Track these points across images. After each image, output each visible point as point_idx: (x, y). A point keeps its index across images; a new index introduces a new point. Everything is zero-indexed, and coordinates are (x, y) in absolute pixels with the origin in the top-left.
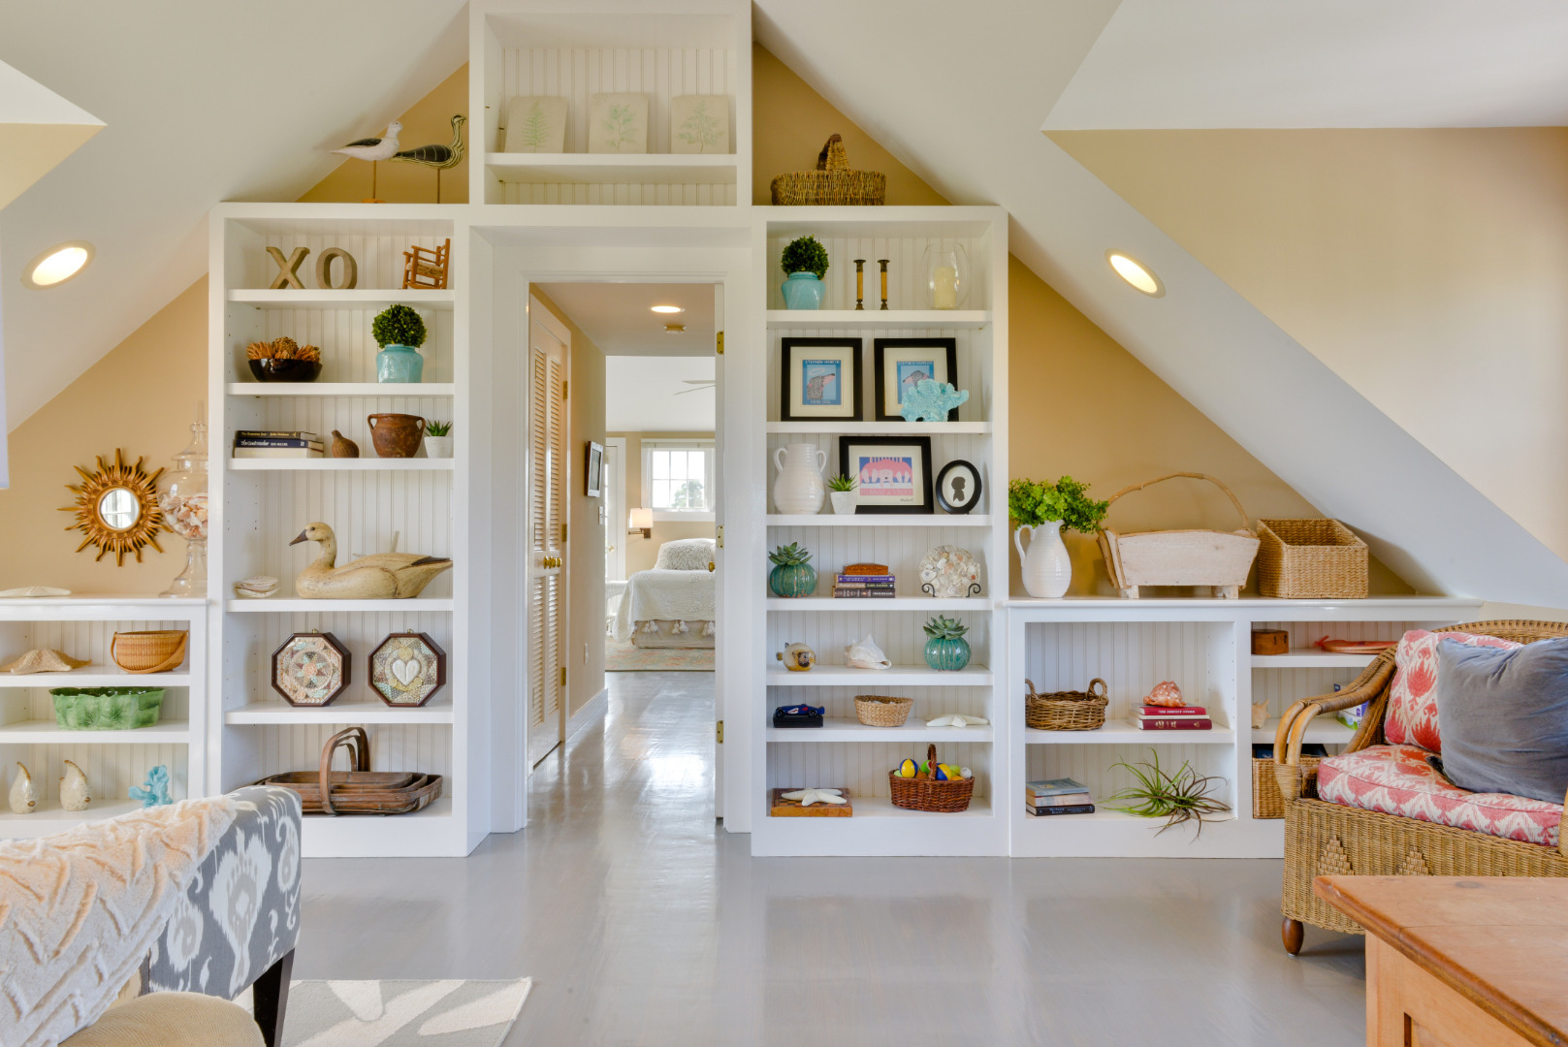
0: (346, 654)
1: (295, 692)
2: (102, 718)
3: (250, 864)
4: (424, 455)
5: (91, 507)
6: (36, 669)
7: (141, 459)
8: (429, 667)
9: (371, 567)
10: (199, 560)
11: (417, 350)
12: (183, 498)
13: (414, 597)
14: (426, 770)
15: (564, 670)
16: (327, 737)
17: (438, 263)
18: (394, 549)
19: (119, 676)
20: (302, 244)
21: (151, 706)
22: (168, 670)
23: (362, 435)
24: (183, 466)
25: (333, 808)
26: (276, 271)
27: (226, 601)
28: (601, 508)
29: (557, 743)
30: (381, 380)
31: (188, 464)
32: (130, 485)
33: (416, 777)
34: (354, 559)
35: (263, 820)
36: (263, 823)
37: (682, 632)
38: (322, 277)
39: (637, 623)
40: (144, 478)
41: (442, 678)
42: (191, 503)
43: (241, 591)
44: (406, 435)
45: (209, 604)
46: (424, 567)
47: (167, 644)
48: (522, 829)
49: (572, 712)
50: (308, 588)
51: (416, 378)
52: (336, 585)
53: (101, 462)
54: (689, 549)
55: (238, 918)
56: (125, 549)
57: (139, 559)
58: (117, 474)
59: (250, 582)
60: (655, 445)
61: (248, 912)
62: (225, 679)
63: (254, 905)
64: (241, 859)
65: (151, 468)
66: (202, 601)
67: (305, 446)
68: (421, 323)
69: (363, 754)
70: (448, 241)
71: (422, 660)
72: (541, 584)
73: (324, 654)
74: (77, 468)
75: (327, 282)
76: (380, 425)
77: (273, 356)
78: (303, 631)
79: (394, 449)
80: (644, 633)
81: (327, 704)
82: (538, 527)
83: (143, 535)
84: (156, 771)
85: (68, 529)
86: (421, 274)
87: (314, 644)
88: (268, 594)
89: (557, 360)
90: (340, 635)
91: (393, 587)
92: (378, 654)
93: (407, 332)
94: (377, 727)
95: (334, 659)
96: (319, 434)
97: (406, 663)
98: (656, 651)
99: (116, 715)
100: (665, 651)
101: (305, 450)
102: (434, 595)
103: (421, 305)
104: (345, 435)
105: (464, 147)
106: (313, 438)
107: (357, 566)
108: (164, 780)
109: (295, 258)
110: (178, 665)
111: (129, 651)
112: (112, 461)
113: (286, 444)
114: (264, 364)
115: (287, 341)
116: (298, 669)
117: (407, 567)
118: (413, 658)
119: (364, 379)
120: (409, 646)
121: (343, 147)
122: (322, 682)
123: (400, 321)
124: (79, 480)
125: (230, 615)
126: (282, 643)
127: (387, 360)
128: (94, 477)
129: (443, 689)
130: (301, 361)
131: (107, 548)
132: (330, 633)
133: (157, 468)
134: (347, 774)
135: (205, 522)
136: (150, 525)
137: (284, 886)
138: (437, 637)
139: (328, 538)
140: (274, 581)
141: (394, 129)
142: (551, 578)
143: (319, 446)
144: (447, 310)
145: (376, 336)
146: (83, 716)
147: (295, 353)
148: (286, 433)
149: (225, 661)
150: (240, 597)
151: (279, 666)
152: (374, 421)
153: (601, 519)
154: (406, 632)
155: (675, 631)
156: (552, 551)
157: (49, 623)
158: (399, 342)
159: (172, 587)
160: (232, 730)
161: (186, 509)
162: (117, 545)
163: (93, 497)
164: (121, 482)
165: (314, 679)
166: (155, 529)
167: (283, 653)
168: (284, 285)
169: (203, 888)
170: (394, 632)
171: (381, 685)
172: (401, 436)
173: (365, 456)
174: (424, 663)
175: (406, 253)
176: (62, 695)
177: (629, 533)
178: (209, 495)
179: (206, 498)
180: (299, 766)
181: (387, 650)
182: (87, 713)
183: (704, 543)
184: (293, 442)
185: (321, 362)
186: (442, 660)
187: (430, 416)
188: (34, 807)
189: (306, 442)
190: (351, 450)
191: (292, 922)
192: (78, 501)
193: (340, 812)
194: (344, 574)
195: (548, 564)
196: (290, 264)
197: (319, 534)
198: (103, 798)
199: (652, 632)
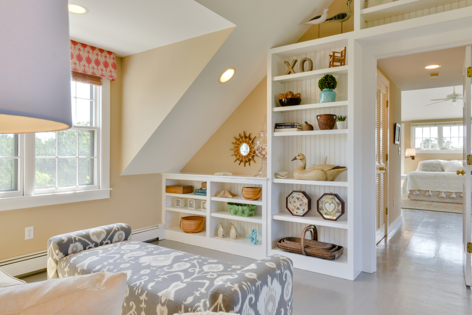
0: (309, 199)
1: (293, 210)
2: (239, 213)
3: (273, 290)
4: (337, 128)
5: (237, 149)
6: (224, 196)
7: (250, 134)
8: (338, 207)
9: (318, 169)
10: (265, 165)
11: (334, 90)
12: (260, 146)
13: (333, 181)
14: (337, 244)
15: (387, 209)
16: (304, 227)
17: (342, 56)
18: (325, 163)
19: (244, 200)
20: (295, 58)
21: (252, 210)
22: (257, 200)
23: (314, 122)
24: (261, 135)
25: (305, 253)
26: (287, 69)
27: (272, 179)
28: (400, 148)
29: (384, 236)
30: (321, 102)
31: (262, 135)
32: (247, 142)
33: (334, 246)
34: (312, 166)
35: (278, 272)
36: (278, 273)
37: (430, 195)
38: (301, 69)
39: (410, 191)
40: (251, 140)
41: (343, 211)
42: (263, 147)
43: (277, 176)
44: (330, 122)
45: (267, 180)
46: (337, 170)
47: (256, 192)
48: (374, 272)
49: (389, 225)
50: (297, 176)
51: (333, 100)
52: (306, 175)
53: (240, 136)
54: (432, 163)
55: (268, 312)
56: (246, 162)
57: (250, 165)
58: (244, 139)
59: (279, 173)
60: (416, 126)
61: (272, 310)
62: (272, 204)
63: (275, 307)
64: (270, 288)
65: (252, 137)
66: (265, 179)
67: (296, 127)
68: (335, 80)
69: (315, 234)
70: (345, 48)
71: (336, 204)
72: (378, 176)
73: (302, 198)
74: (234, 137)
75: (303, 70)
76: (321, 118)
77: (286, 98)
78: (295, 190)
79: (326, 127)
80: (413, 194)
81: (303, 216)
82: (378, 155)
83: (250, 157)
84: (254, 231)
85: (232, 155)
86: (335, 62)
87: (299, 195)
88: (285, 177)
89: (385, 93)
90: (307, 192)
91: (325, 177)
92: (320, 200)
93: (330, 84)
94: (320, 226)
95: (306, 201)
96: (300, 123)
97: (330, 204)
98: (419, 201)
99: (243, 212)
100: (422, 202)
101: (296, 129)
102: (340, 180)
103: (335, 73)
104: (309, 123)
105: (352, 12)
106: (299, 125)
107: (313, 169)
108: (256, 234)
109: (293, 64)
110: (259, 198)
111: (246, 193)
112: (243, 135)
113: (290, 127)
114: (283, 101)
115: (290, 92)
116: (294, 203)
117: (330, 170)
118: (332, 203)
119: (315, 102)
120: (331, 198)
121: (308, 22)
122: (302, 208)
123: (328, 80)
124: (234, 141)
125: (273, 184)
126: (289, 193)
127: (323, 95)
128: (238, 140)
129: (344, 215)
130: (295, 99)
131: (241, 161)
132: (304, 192)
133: (254, 137)
134: (310, 240)
135: (266, 153)
136: (252, 154)
137: (286, 298)
138: (341, 196)
139: (303, 159)
140: (287, 173)
141: (326, 11)
142: (382, 174)
143: (301, 127)
144: (345, 75)
145: (319, 87)
146: (235, 211)
147: (293, 96)
148: (290, 123)
149: (272, 198)
150: (277, 178)
151: (288, 201)
152: (319, 117)
153: (400, 152)
154: (330, 193)
155: (427, 194)
156: (382, 164)
157: (228, 183)
158: (328, 88)
159: (257, 174)
160: (274, 221)
161: (261, 149)
162: (244, 160)
163: (238, 146)
164: (245, 141)
165: (299, 206)
166: (254, 155)
167: (289, 197)
168: (290, 73)
169: (255, 301)
170: (326, 192)
171: (321, 211)
172: (328, 122)
173: (315, 130)
174: (336, 205)
175: (330, 55)
176: (230, 205)
177: (406, 158)
178: (267, 144)
179: (267, 145)
180: (294, 235)
181: (323, 199)
182: (236, 211)
183: (438, 161)
184: (292, 126)
185: (301, 98)
186: (343, 204)
187: (338, 114)
188: (224, 236)
189: (296, 126)
190: (311, 128)
191: (289, 312)
192: (234, 147)
193: (308, 255)
194: (309, 171)
195: (381, 169)
196: (291, 66)
197: (300, 157)
198: (241, 236)
199: (417, 194)
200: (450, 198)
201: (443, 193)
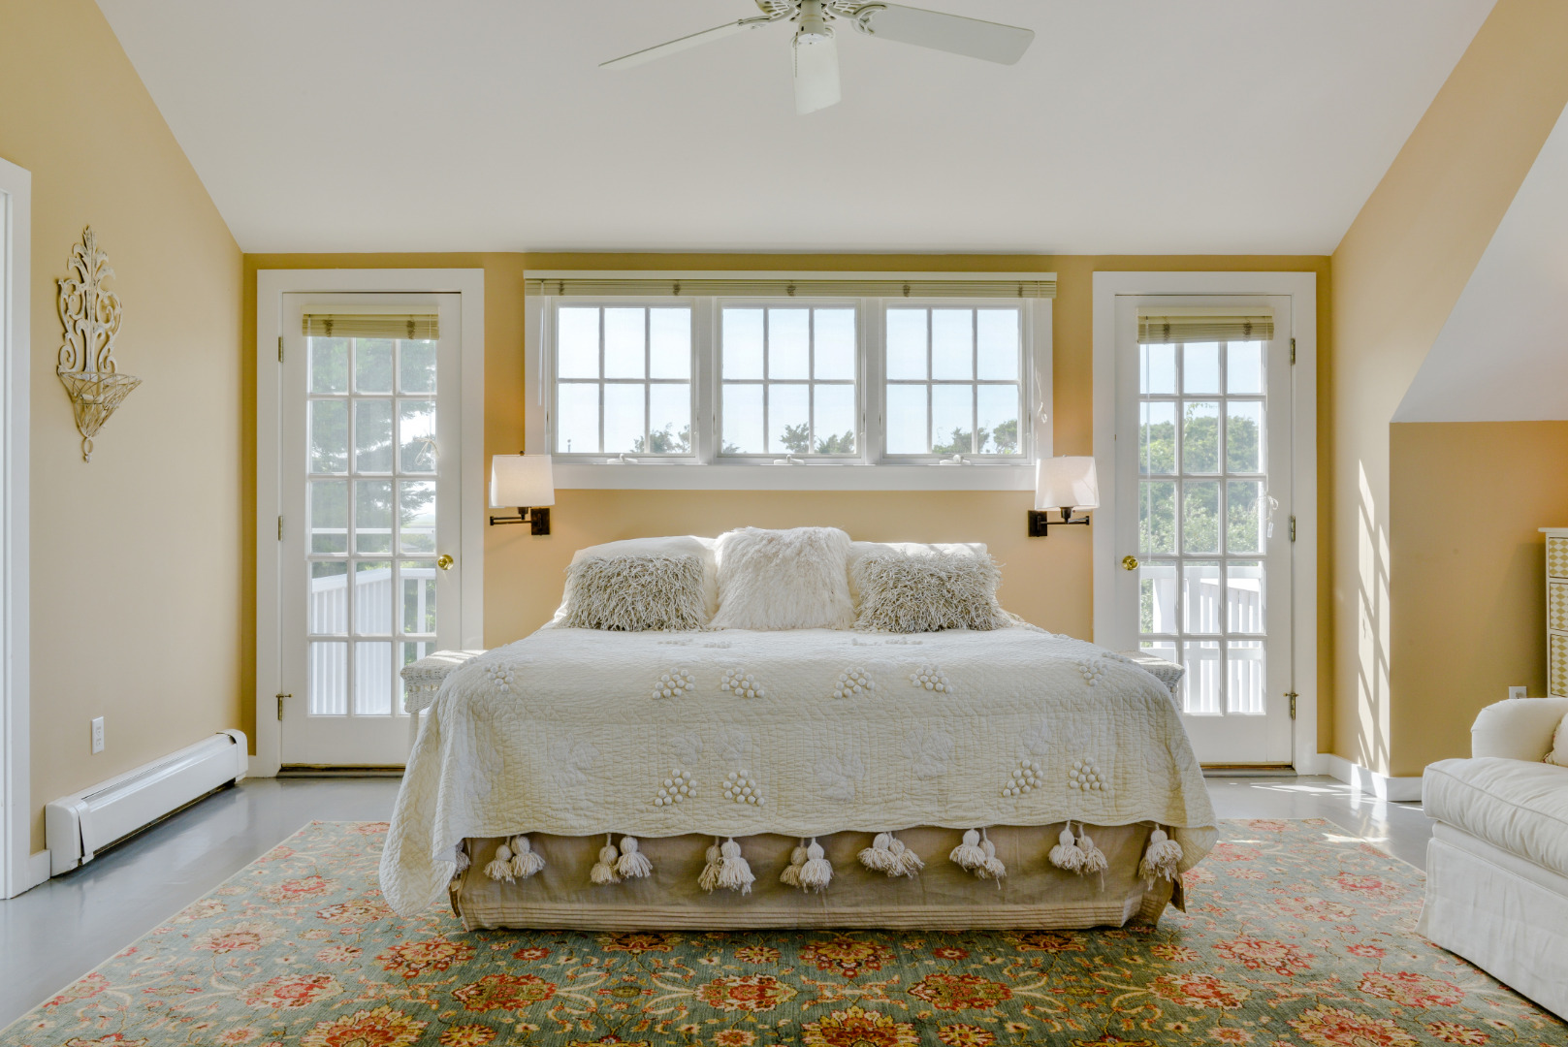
37: (627, 878)
39: (466, 846)
60: (563, 290)
80: (490, 880)
155: (602, 874)
177: (492, 523)
199: (518, 879)
200: (786, 887)
201: (731, 848)
